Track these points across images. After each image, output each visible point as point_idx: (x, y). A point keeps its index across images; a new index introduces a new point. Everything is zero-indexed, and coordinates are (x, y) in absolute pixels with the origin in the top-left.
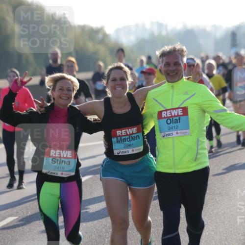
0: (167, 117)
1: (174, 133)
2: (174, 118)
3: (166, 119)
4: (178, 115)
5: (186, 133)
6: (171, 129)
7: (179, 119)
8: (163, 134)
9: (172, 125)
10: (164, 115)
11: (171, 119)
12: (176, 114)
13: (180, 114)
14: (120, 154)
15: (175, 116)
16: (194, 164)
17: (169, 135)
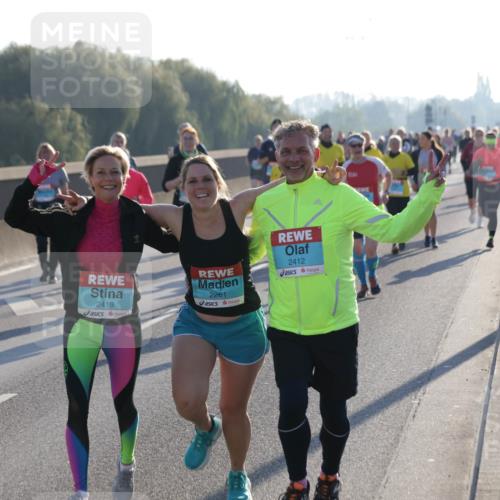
0: (287, 243)
1: (299, 269)
2: (299, 246)
3: (285, 247)
4: (305, 241)
5: (318, 270)
6: (293, 263)
7: (307, 247)
8: (281, 271)
9: (295, 257)
10: (281, 238)
11: (293, 246)
12: (302, 239)
13: (307, 238)
14: (204, 306)
15: (300, 242)
16: (333, 321)
17: (290, 273)
